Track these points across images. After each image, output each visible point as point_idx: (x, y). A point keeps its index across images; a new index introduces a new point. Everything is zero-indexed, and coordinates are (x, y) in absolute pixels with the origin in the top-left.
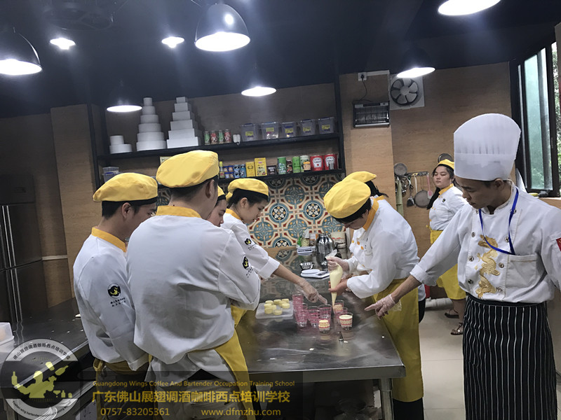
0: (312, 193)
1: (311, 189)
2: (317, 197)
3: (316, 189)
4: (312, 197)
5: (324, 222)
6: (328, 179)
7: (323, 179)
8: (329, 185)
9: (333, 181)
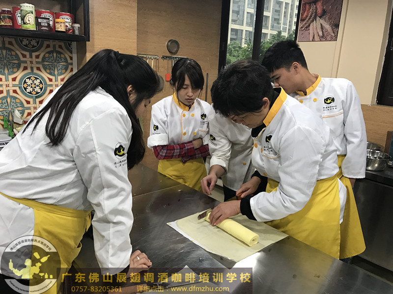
0: (31, 62)
1: (31, 57)
2: (38, 69)
3: (37, 57)
4: (32, 69)
6: (54, 46)
7: (48, 46)
8: (55, 55)
9: (60, 50)
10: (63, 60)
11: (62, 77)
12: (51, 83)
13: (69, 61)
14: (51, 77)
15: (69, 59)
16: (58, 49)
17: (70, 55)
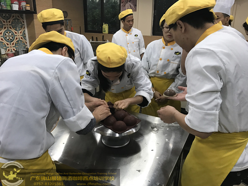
0: (7, 25)
1: (7, 22)
2: (11, 28)
3: (9, 22)
4: (8, 28)
5: (16, 44)
6: (16, 16)
7: (13, 16)
8: (16, 20)
9: (19, 18)
10: (20, 23)
11: (20, 31)
12: (16, 34)
13: (23, 23)
14: (16, 31)
15: (22, 22)
16: (18, 18)
17: (23, 20)
